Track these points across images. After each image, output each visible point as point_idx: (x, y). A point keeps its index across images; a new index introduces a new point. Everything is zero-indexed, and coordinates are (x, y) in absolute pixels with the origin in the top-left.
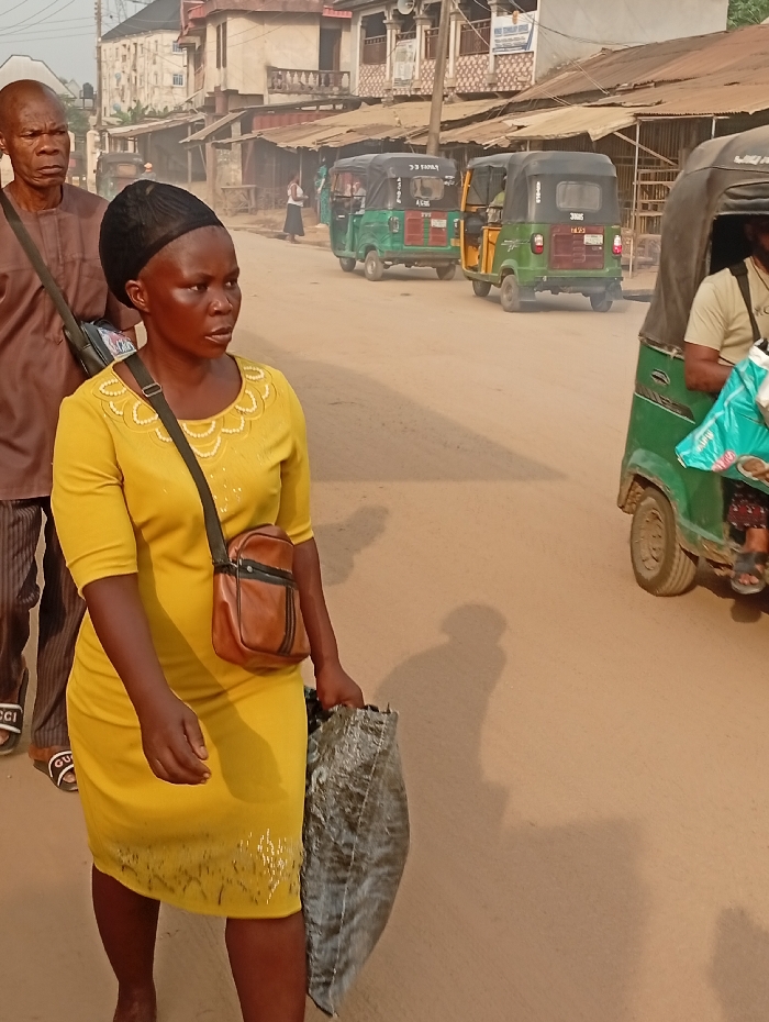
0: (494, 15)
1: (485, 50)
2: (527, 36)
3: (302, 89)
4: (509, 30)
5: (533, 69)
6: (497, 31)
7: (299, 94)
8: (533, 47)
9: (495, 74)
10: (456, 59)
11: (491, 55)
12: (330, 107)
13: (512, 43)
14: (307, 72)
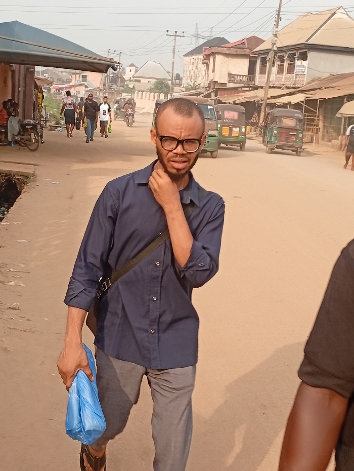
0: (296, 61)
1: (293, 72)
2: (304, 69)
3: (241, 82)
4: (300, 66)
5: (305, 80)
6: (297, 66)
7: (239, 83)
8: (306, 73)
9: (295, 81)
10: (285, 74)
11: (295, 74)
12: (248, 89)
13: (300, 71)
14: (243, 76)
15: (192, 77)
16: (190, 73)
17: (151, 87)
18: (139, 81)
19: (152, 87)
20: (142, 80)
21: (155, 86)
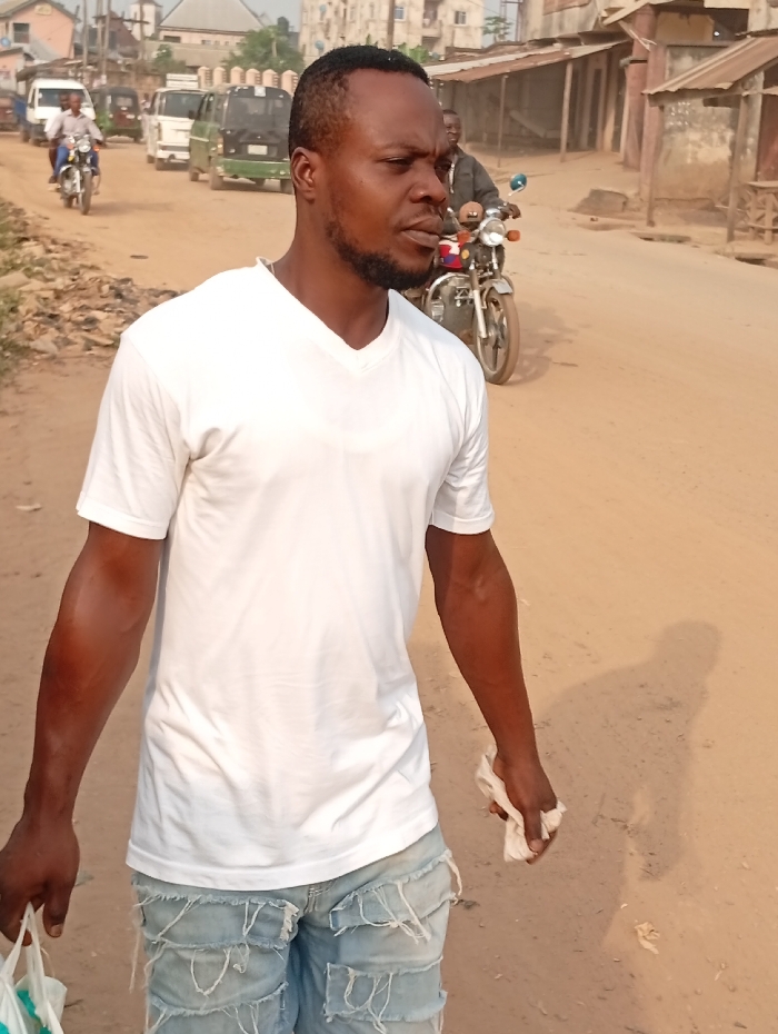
15: (328, 25)
16: (323, 13)
17: (232, 54)
18: (177, 39)
19: (238, 53)
20: (185, 38)
21: (245, 52)
